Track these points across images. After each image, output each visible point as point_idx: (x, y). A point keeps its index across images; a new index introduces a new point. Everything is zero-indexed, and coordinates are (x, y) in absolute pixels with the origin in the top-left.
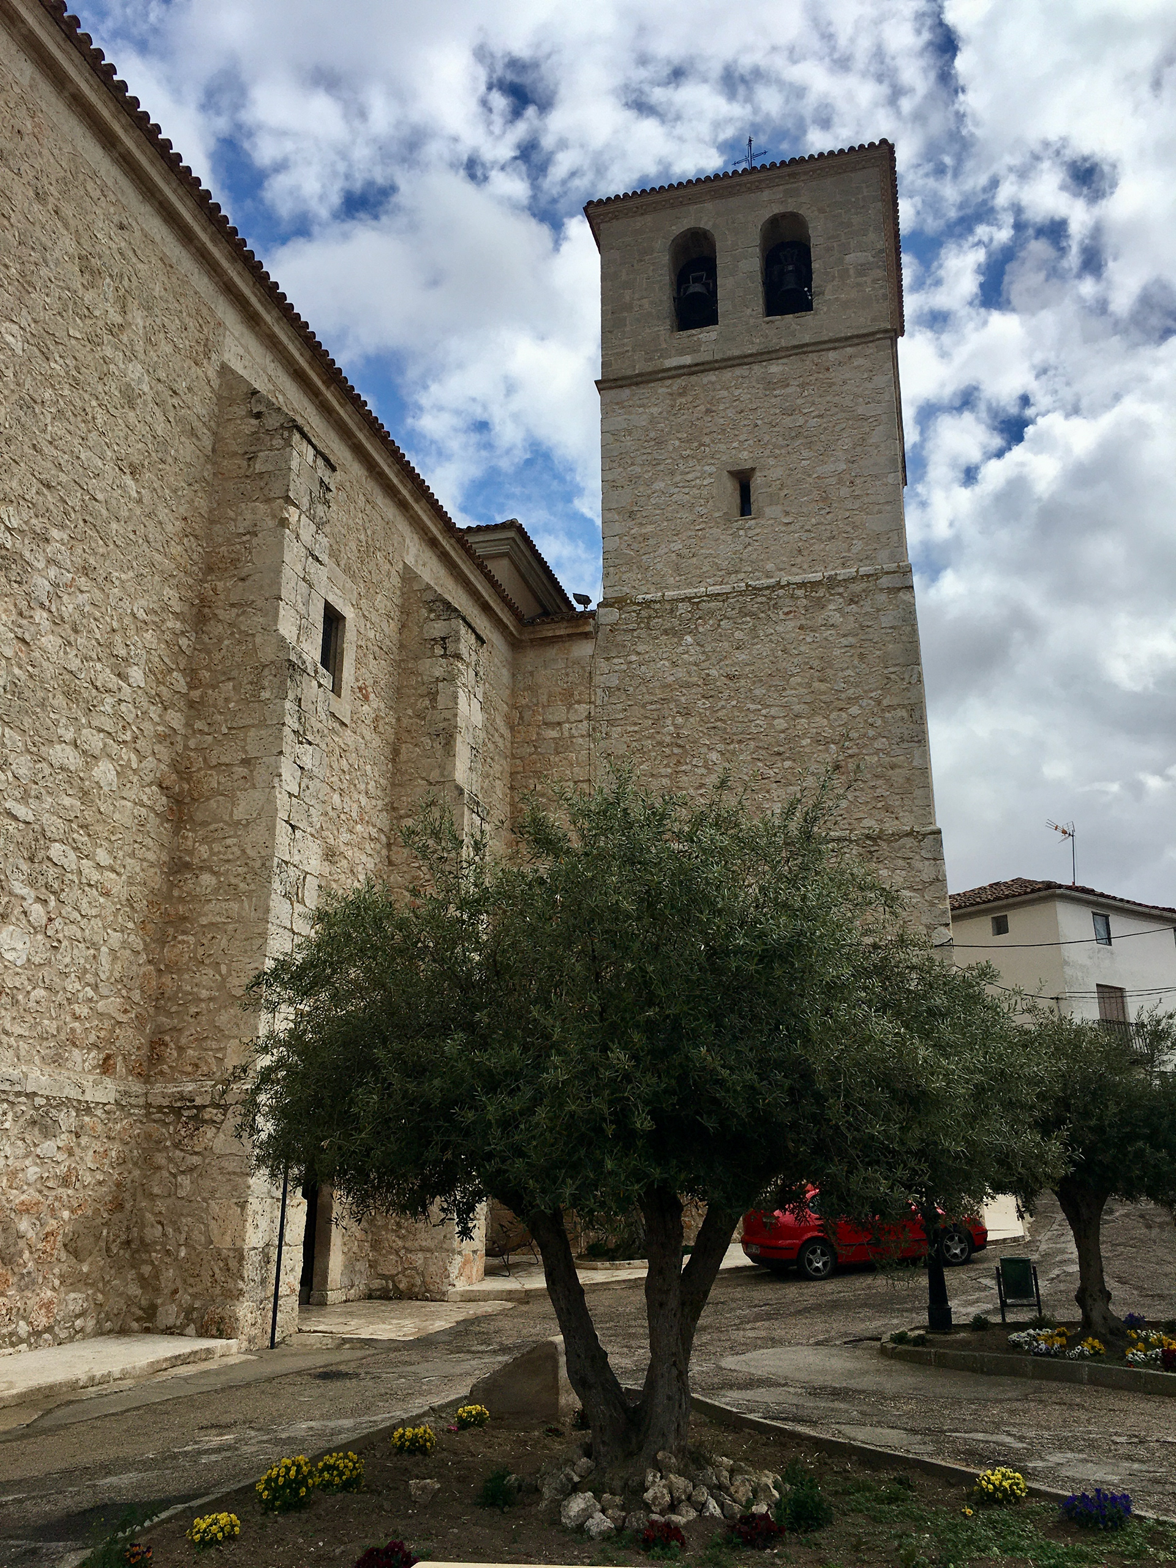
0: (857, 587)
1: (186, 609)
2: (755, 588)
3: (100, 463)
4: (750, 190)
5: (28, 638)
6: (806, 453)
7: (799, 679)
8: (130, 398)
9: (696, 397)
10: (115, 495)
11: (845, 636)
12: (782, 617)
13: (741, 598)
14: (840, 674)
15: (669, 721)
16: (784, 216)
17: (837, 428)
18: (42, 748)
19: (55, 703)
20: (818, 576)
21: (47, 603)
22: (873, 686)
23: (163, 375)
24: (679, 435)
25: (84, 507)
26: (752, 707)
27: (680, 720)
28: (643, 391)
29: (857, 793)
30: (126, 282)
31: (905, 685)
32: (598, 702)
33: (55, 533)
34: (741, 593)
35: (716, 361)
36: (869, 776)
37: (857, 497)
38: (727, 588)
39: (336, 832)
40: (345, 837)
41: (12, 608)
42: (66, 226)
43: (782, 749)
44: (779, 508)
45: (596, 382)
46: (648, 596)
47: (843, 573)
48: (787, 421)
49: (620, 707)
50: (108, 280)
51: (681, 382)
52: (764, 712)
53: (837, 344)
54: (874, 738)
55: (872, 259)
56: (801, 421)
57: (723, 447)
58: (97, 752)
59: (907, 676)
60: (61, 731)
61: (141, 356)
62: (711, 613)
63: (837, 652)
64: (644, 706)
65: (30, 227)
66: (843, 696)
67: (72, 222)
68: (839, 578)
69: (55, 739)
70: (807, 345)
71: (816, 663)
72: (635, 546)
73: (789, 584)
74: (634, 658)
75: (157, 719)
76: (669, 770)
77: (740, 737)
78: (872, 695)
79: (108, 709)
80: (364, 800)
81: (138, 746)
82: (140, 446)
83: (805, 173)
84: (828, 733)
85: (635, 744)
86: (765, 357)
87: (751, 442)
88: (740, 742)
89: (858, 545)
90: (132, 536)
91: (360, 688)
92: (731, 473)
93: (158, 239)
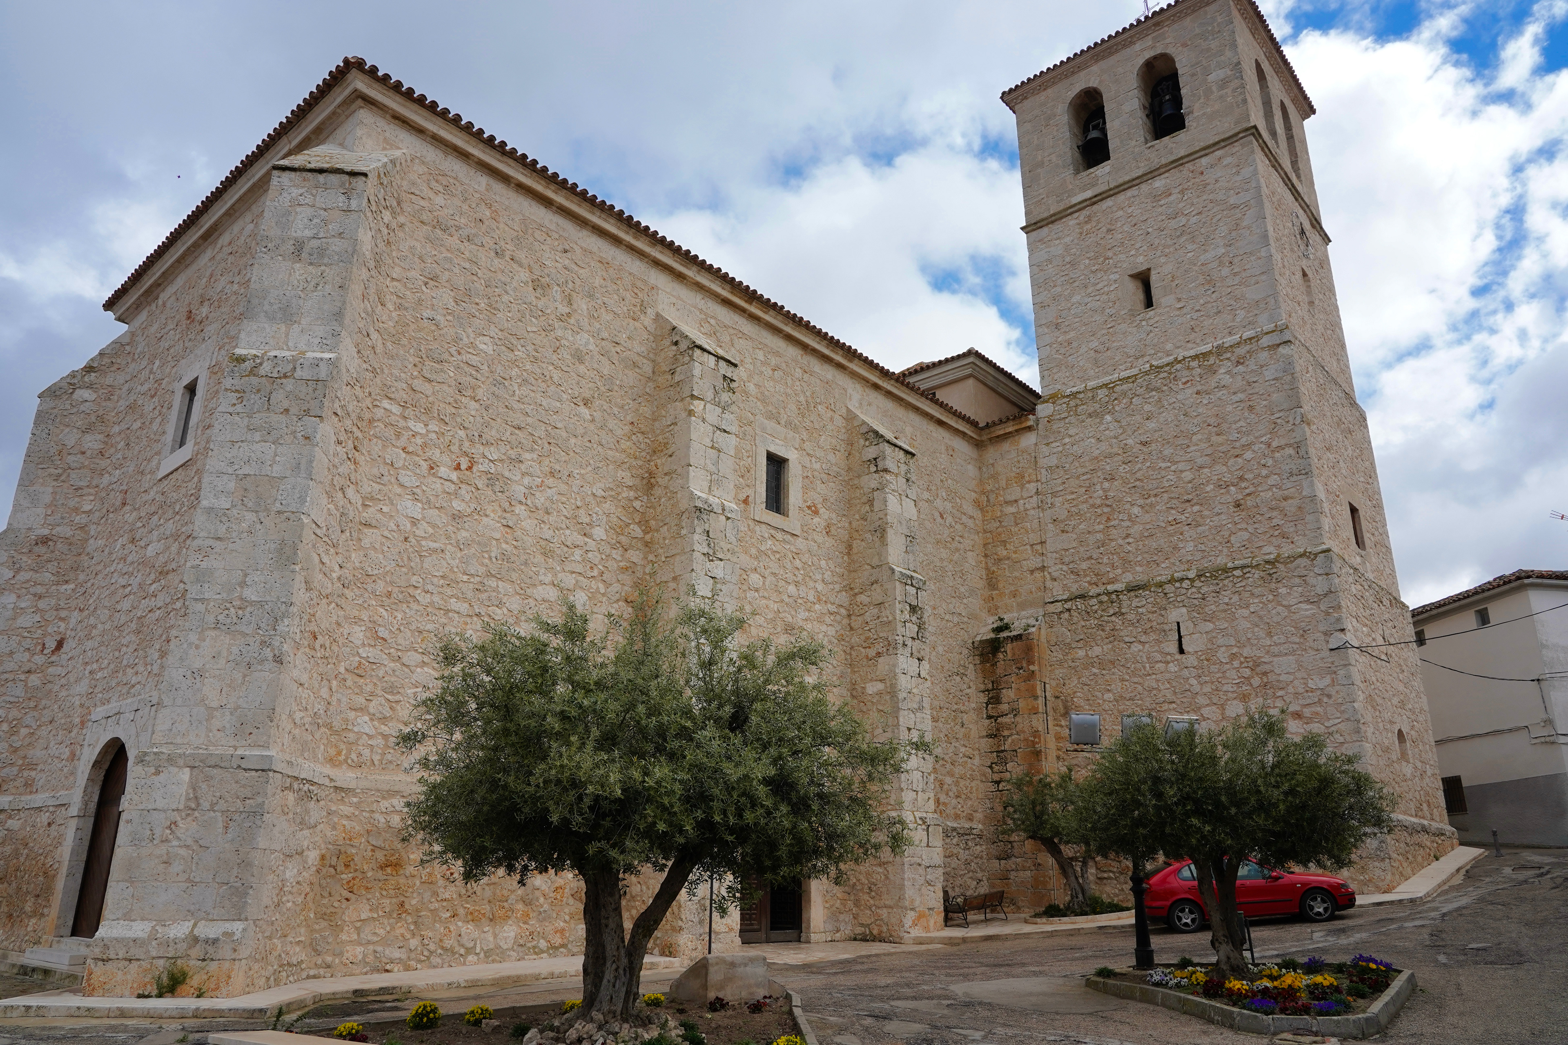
0: (1241, 351)
1: (637, 481)
2: (1157, 367)
3: (558, 404)
4: (1125, 46)
5: (510, 524)
6: (1190, 247)
7: (1199, 436)
8: (579, 357)
9: (1098, 222)
10: (572, 421)
11: (1235, 393)
12: (1181, 386)
13: (1147, 377)
14: (1234, 426)
15: (1098, 487)
16: (1155, 58)
17: (1214, 220)
18: (528, 590)
19: (536, 560)
20: (1208, 347)
21: (524, 500)
22: (1263, 432)
23: (605, 335)
24: (1088, 255)
25: (548, 435)
26: (1163, 465)
27: (1106, 485)
28: (1057, 227)
29: (1256, 526)
30: (570, 285)
31: (1290, 426)
32: (1044, 480)
33: (527, 456)
34: (1146, 373)
35: (1110, 190)
36: (1265, 509)
37: (1235, 274)
38: (1135, 371)
39: (793, 613)
40: (803, 614)
41: (497, 508)
42: (521, 265)
43: (1190, 497)
44: (1172, 296)
45: (1022, 229)
46: (1074, 389)
47: (1229, 340)
48: (1173, 224)
49: (1059, 481)
50: (556, 288)
51: (1086, 212)
52: (1173, 468)
53: (1207, 151)
54: (1267, 477)
55: (1229, 73)
56: (1183, 220)
57: (1122, 257)
58: (571, 587)
59: (1291, 419)
60: (541, 578)
61: (587, 327)
62: (1124, 394)
63: (1229, 408)
64: (1078, 477)
65: (492, 275)
66: (1238, 444)
67: (525, 262)
68: (1226, 345)
69: (537, 583)
70: (1182, 158)
71: (1212, 421)
72: (1062, 351)
73: (1184, 358)
74: (1067, 440)
75: (619, 558)
76: (1102, 526)
77: (1155, 492)
78: (1263, 439)
79: (578, 558)
80: (820, 587)
81: (604, 578)
82: (591, 385)
83: (1168, 19)
84: (1227, 477)
85: (1073, 509)
86: (1149, 176)
87: (1145, 248)
88: (1156, 495)
89: (1241, 314)
90: (588, 444)
91: (809, 507)
92: (1131, 276)
93: (595, 250)
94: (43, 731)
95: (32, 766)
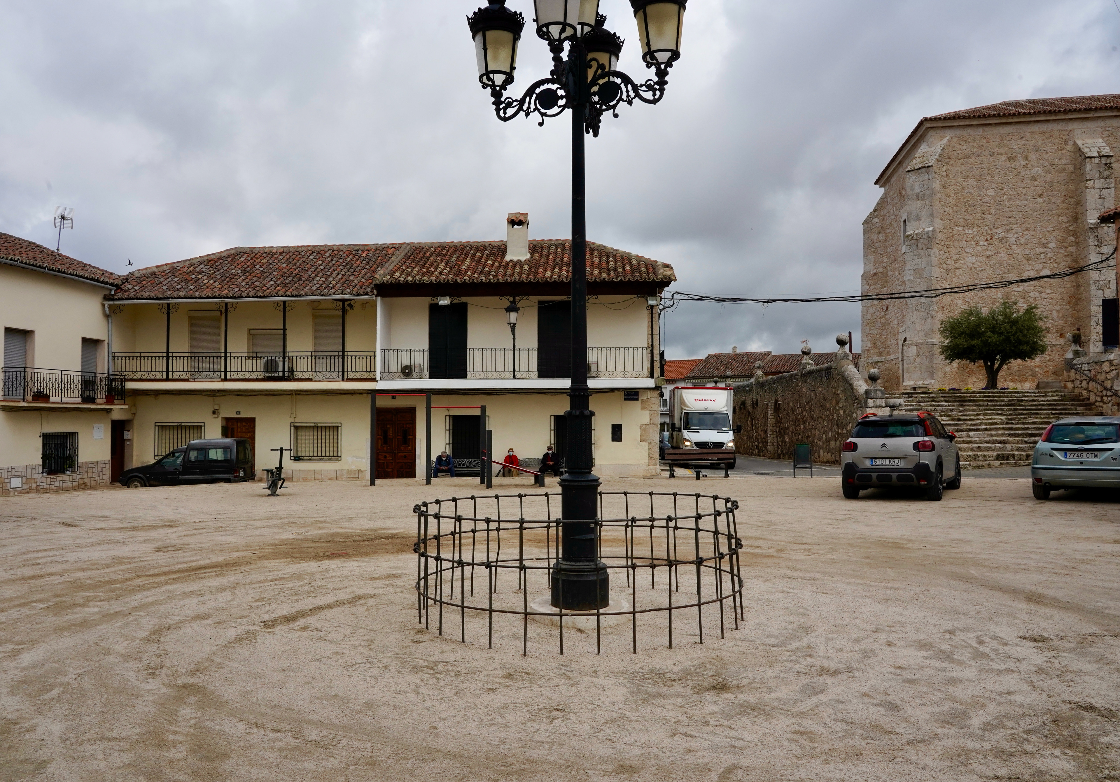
94: (889, 336)
95: (888, 347)
